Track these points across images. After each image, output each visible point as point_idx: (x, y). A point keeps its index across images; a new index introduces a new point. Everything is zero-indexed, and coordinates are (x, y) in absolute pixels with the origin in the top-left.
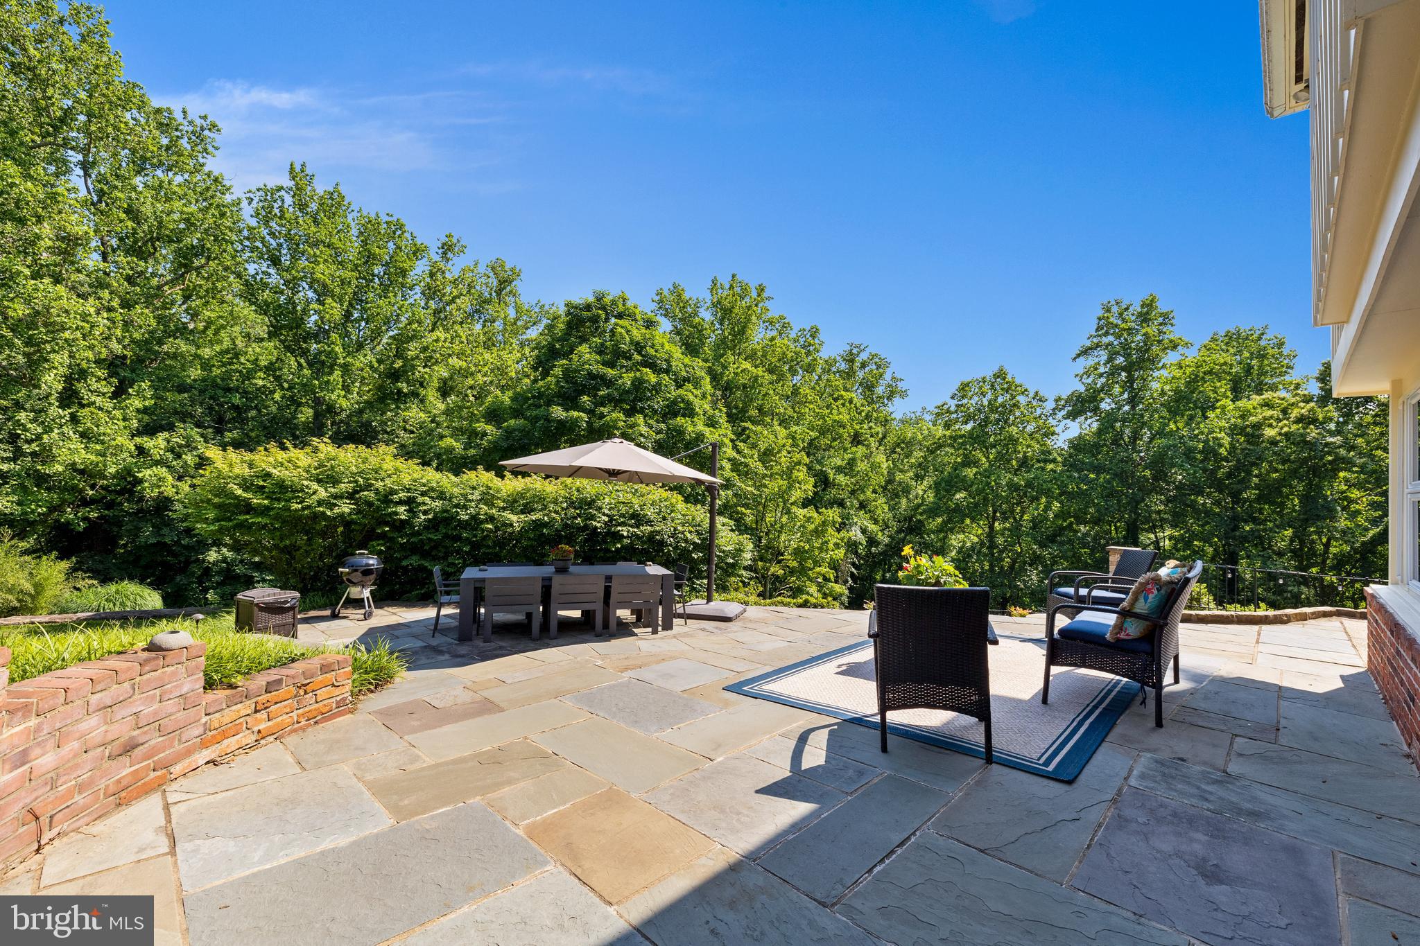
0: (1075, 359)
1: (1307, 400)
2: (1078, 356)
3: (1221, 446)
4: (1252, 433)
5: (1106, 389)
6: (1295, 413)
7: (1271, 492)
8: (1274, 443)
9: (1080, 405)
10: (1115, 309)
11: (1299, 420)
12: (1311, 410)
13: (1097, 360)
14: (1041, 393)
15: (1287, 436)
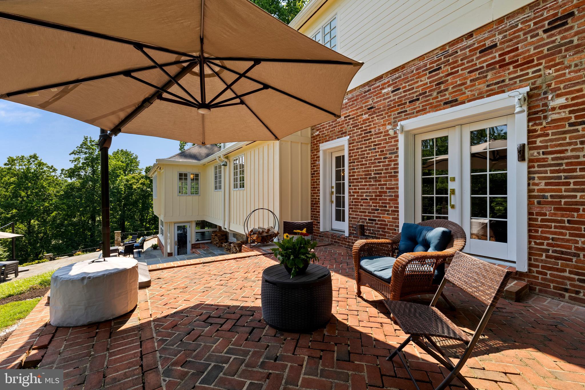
0: (70, 154)
1: (142, 177)
2: (72, 154)
3: (122, 191)
4: (129, 187)
5: (83, 168)
6: (140, 182)
7: (135, 203)
8: (135, 190)
9: (72, 173)
10: (89, 140)
11: (141, 184)
12: (144, 181)
13: (79, 156)
14: (55, 167)
15: (139, 188)
